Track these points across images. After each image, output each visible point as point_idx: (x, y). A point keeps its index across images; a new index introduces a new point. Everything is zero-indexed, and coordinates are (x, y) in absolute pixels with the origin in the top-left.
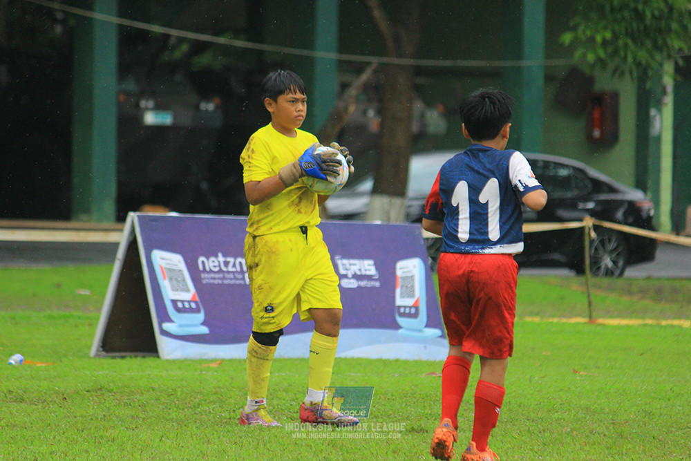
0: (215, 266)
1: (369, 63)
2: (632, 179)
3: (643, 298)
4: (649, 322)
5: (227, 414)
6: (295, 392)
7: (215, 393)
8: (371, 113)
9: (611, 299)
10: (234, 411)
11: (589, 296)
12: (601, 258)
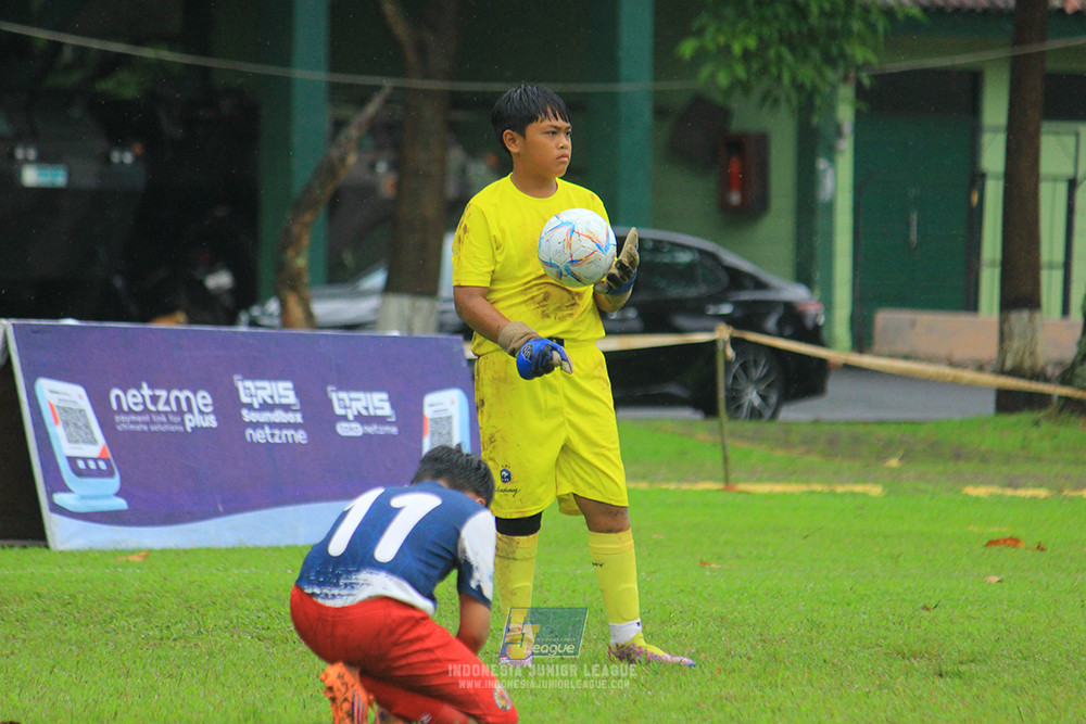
0: (136, 404)
1: (377, 88)
2: (789, 270)
3: (808, 452)
4: (817, 487)
5: (157, 632)
6: (266, 597)
7: (138, 601)
8: (382, 167)
9: (757, 454)
10: (168, 627)
11: (724, 448)
12: (743, 391)
